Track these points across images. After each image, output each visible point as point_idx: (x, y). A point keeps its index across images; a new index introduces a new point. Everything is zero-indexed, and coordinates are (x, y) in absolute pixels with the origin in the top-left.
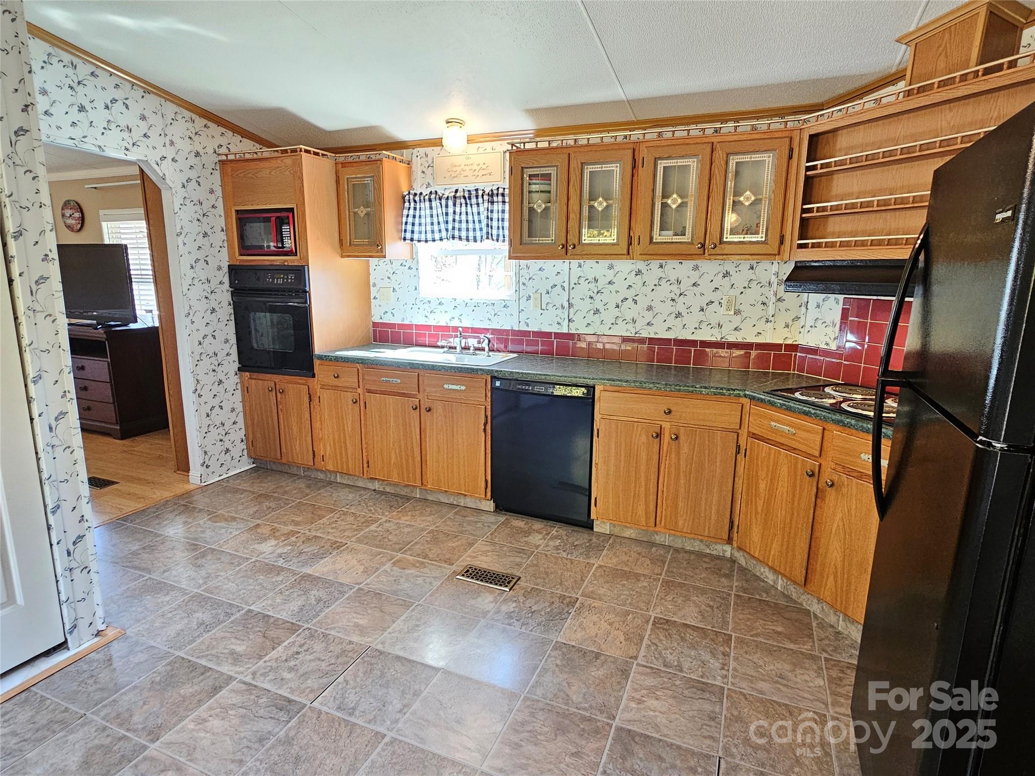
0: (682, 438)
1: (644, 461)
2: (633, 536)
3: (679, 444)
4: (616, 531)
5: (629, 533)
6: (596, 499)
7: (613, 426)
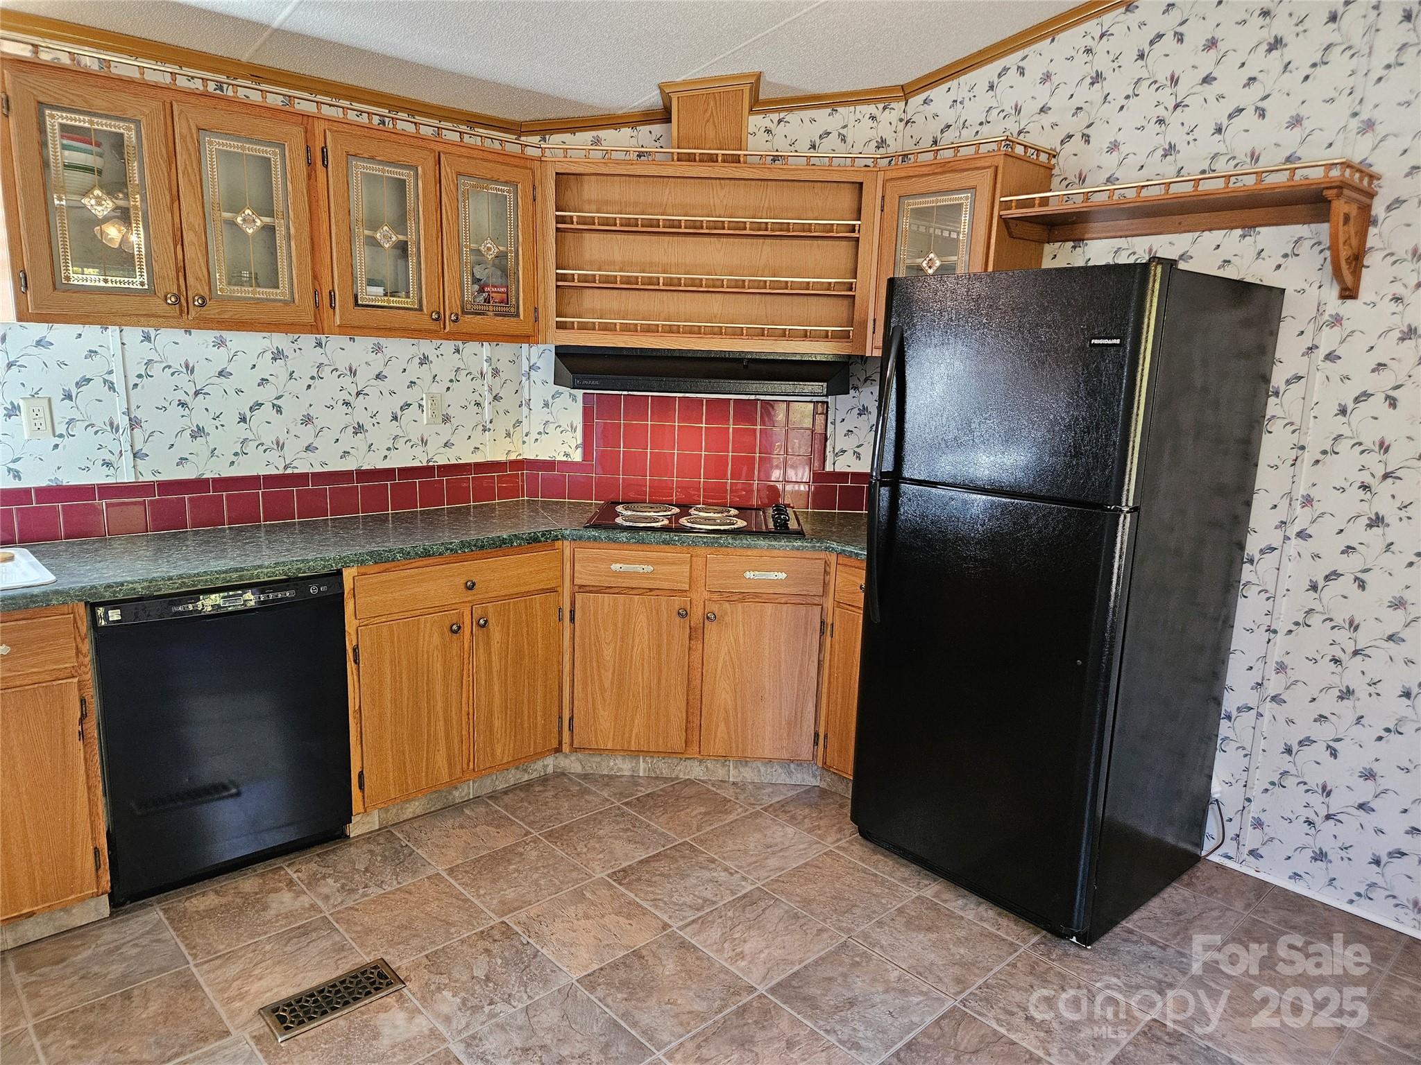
0: (492, 622)
1: (439, 677)
2: (419, 811)
3: (488, 631)
4: (392, 816)
5: (414, 808)
6: (361, 775)
7: (385, 633)
